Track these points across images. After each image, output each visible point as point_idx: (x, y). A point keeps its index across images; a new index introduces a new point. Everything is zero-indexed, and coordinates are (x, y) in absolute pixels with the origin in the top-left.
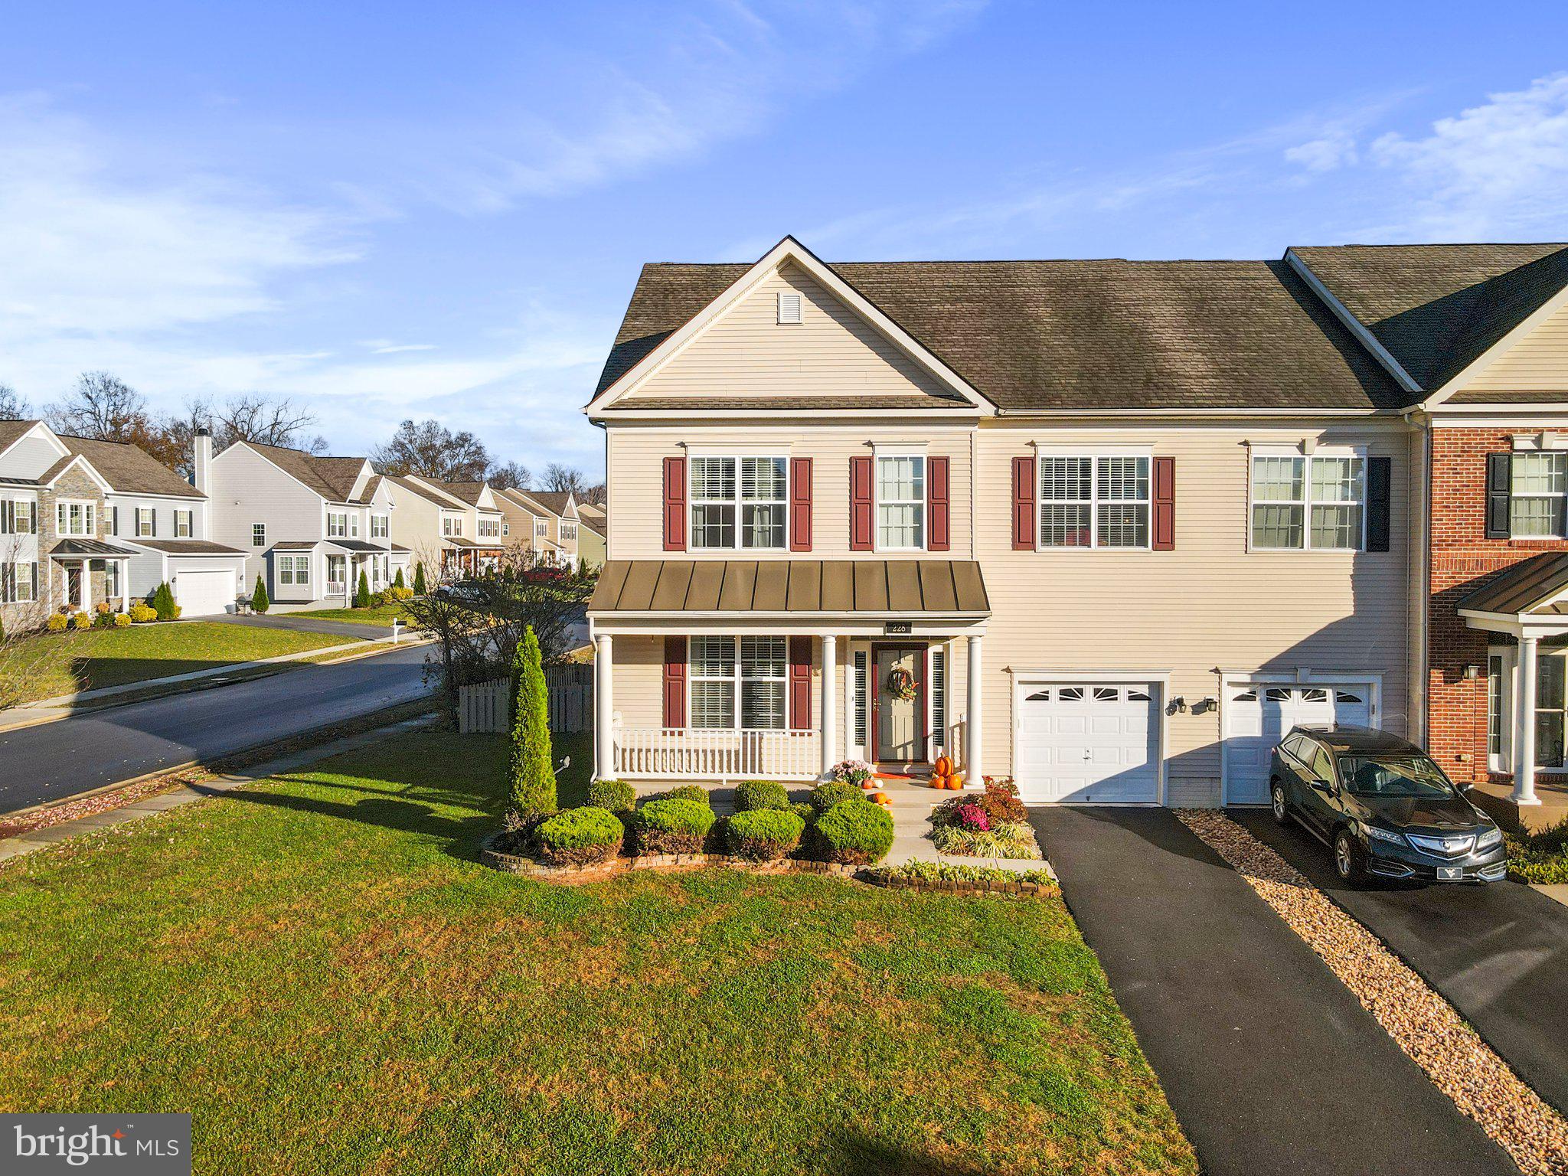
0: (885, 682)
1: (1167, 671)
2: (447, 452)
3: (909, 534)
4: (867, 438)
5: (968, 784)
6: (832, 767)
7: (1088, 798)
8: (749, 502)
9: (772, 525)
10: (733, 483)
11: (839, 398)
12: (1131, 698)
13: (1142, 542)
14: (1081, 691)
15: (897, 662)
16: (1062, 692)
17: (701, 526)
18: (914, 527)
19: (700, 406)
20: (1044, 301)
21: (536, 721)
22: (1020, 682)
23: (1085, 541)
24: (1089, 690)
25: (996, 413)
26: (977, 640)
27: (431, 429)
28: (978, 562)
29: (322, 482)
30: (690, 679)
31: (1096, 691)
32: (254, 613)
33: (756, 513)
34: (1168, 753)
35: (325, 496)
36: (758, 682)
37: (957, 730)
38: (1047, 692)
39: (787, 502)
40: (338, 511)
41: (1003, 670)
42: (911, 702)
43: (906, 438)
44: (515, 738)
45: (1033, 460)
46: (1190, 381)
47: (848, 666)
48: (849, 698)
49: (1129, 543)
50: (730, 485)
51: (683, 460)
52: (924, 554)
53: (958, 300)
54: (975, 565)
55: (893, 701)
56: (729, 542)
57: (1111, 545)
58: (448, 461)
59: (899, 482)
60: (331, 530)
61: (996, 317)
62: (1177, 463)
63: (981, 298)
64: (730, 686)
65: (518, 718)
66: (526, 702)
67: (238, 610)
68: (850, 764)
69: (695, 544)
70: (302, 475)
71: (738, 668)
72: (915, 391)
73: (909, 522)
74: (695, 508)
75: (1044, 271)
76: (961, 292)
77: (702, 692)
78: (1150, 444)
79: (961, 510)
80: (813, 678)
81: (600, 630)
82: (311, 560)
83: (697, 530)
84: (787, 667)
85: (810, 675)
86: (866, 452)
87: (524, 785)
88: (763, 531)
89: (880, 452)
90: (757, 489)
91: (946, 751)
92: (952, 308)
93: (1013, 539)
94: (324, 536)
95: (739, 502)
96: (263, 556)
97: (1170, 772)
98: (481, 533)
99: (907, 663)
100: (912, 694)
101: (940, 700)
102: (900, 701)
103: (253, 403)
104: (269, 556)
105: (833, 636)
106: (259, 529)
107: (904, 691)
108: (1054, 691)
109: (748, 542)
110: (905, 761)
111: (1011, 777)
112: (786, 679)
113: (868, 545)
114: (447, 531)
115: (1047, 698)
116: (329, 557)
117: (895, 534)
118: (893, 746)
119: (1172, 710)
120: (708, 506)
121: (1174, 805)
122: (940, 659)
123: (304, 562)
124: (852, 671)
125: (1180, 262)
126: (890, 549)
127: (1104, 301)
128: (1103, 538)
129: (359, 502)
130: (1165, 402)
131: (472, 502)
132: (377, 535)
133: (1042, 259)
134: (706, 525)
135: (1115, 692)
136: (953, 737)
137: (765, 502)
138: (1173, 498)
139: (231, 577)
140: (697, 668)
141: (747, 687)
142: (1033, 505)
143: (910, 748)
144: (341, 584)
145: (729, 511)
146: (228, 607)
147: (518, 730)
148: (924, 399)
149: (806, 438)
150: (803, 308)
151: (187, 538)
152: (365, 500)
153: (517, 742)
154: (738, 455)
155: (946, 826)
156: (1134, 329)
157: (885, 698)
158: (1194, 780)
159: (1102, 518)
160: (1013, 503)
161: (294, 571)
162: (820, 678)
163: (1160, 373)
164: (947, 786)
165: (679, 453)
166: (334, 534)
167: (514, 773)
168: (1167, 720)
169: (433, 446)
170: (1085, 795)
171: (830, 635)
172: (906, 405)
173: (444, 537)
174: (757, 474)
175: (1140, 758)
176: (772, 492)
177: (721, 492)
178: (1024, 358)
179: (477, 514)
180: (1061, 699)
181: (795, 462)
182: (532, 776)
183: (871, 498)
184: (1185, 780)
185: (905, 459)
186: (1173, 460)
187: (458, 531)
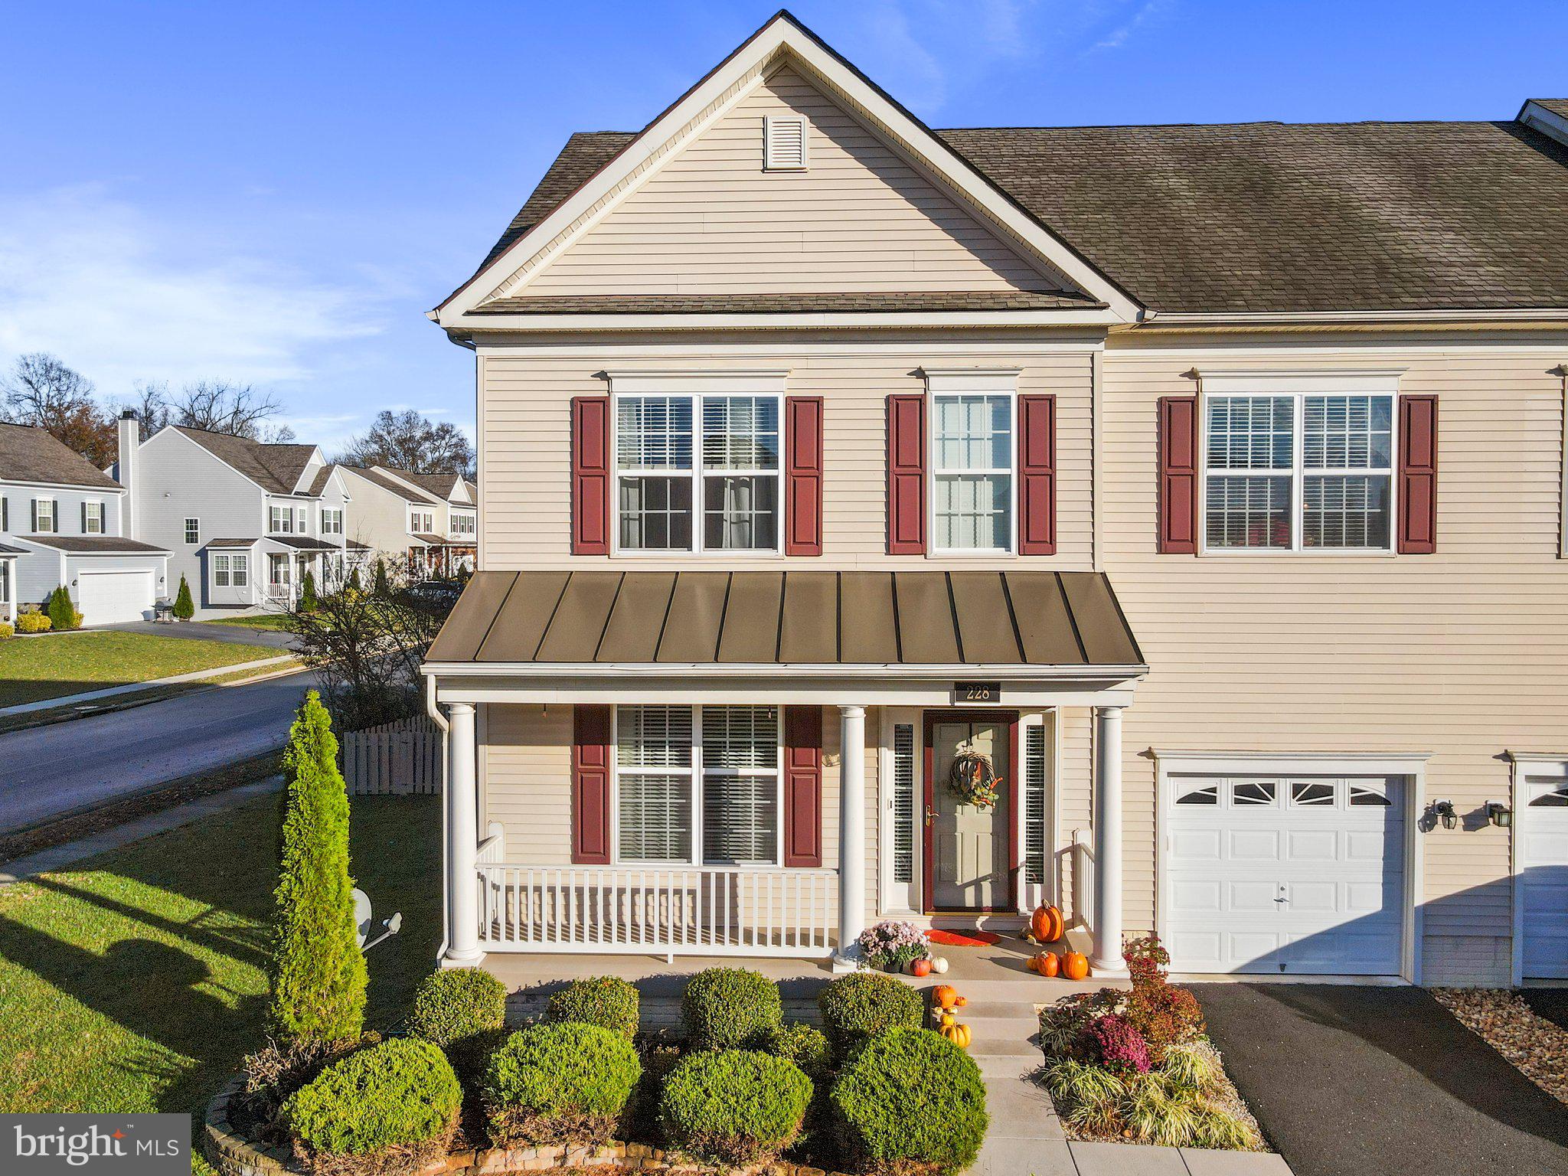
0: (945, 777)
1: (1421, 756)
2: (427, 445)
3: (987, 526)
4: (916, 364)
5: (1099, 968)
6: (858, 936)
7: (1283, 967)
8: (717, 472)
9: (754, 512)
10: (688, 439)
11: (868, 296)
12: (1355, 801)
13: (1379, 538)
14: (1271, 789)
15: (964, 743)
16: (1239, 790)
17: (634, 512)
18: (994, 515)
19: (631, 308)
20: (1175, 171)
21: (319, 870)
22: (1171, 774)
23: (1282, 538)
24: (1284, 787)
25: (1141, 316)
26: (1116, 714)
27: (410, 420)
28: (1104, 575)
29: (265, 471)
30: (616, 770)
31: (1297, 789)
32: (176, 620)
33: (727, 490)
34: (1422, 893)
35: (267, 487)
36: (731, 777)
37: (1067, 858)
38: (1214, 790)
39: (780, 472)
40: (282, 504)
41: (1141, 754)
42: (989, 809)
43: (983, 363)
44: (280, 901)
45: (1193, 402)
46: (1454, 269)
47: (883, 750)
48: (884, 804)
49: (1355, 541)
50: (684, 443)
51: (604, 402)
52: (1014, 561)
53: (1040, 171)
54: (1099, 580)
55: (959, 808)
56: (682, 540)
57: (1326, 544)
58: (429, 454)
59: (969, 439)
60: (273, 525)
61: (1105, 190)
62: (1441, 406)
63: (1076, 169)
64: (684, 782)
65: (285, 863)
66: (300, 834)
67: (157, 616)
68: (890, 931)
69: (625, 543)
70: (241, 464)
71: (697, 753)
72: (994, 283)
73: (987, 505)
74: (625, 483)
75: (1162, 137)
76: (1043, 161)
77: (637, 793)
78: (1395, 373)
79: (1075, 486)
80: (825, 770)
81: (447, 696)
82: (250, 558)
83: (629, 519)
84: (780, 750)
85: (818, 765)
86: (915, 387)
87: (295, 988)
88: (740, 521)
89: (938, 386)
90: (728, 451)
91: (1047, 894)
92: (1034, 181)
93: (1159, 536)
94: (265, 531)
95: (698, 473)
96: (196, 555)
97: (1426, 926)
98: (454, 529)
99: (983, 745)
100: (990, 798)
101: (1039, 805)
102: (970, 809)
103: (211, 388)
104: (203, 554)
105: (861, 706)
106: (192, 524)
107: (978, 792)
108: (1226, 790)
109: (714, 539)
110: (979, 909)
111: (1154, 933)
112: (779, 772)
113: (918, 545)
114: (415, 527)
115: (1213, 800)
116: (271, 555)
117: (963, 526)
118: (959, 883)
119: (1428, 823)
120: (647, 478)
121: (1433, 982)
122: (1038, 736)
123: (241, 561)
124: (889, 757)
125: (1364, 123)
126: (954, 551)
127: (1267, 170)
128: (1312, 537)
129: (307, 494)
130: (1425, 300)
131: (444, 496)
132: (328, 531)
133: (1156, 124)
134: (644, 512)
135: (1329, 791)
136: (1060, 870)
137: (743, 472)
138: (1433, 464)
139: (150, 579)
140: (629, 753)
141: (712, 785)
142: (1193, 478)
143: (986, 886)
144: (286, 586)
145: (682, 487)
146: (145, 614)
147: (285, 885)
148: (1013, 296)
149: (813, 363)
150: (807, 143)
151: (98, 534)
152: (315, 492)
153: (283, 907)
154: (698, 393)
155: (1073, 1064)
156: (1328, 204)
157: (946, 803)
158: (1466, 941)
159: (1311, 498)
160: (1159, 475)
161: (231, 571)
162: (836, 770)
163: (1398, 259)
164: (1064, 971)
165: (598, 389)
166: (276, 529)
167: (277, 964)
168: (1421, 841)
169: (412, 438)
170: (1277, 962)
171: (855, 703)
172: (984, 305)
173: (411, 533)
174: (728, 425)
175: (1372, 902)
176: (754, 456)
177: (668, 456)
178: (1166, 242)
179: (449, 508)
180: (1237, 802)
181: (794, 403)
182: (310, 971)
183: (922, 464)
184: (1450, 941)
185: (979, 399)
186: (1433, 401)
187: (428, 527)
